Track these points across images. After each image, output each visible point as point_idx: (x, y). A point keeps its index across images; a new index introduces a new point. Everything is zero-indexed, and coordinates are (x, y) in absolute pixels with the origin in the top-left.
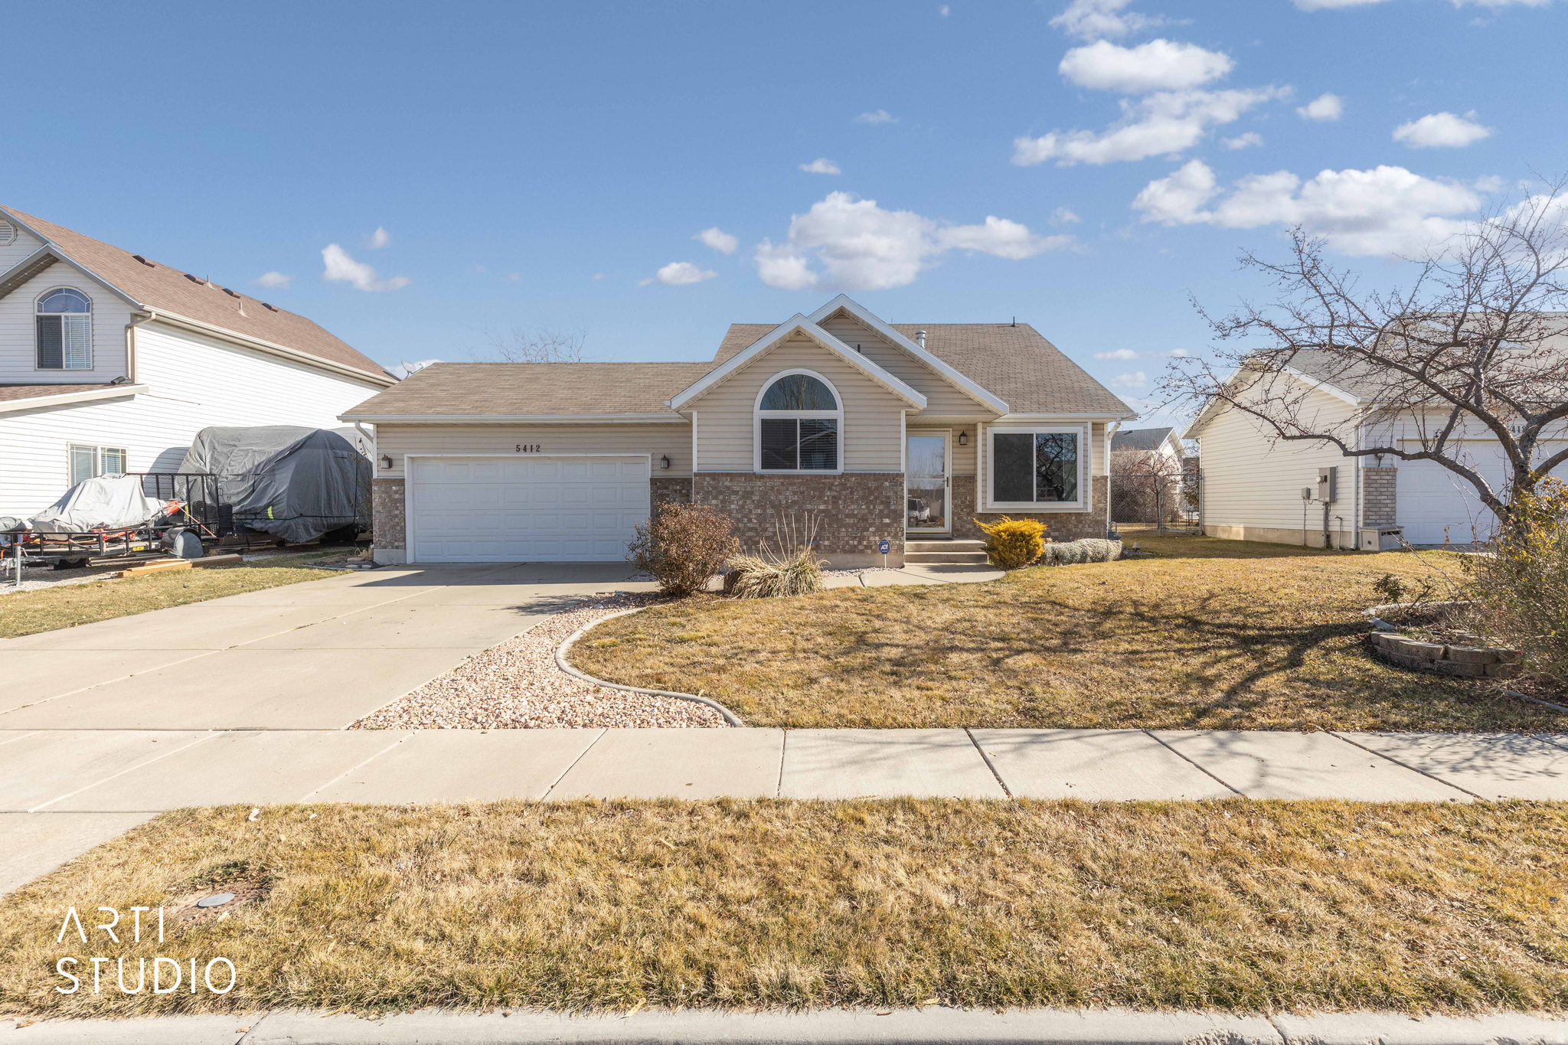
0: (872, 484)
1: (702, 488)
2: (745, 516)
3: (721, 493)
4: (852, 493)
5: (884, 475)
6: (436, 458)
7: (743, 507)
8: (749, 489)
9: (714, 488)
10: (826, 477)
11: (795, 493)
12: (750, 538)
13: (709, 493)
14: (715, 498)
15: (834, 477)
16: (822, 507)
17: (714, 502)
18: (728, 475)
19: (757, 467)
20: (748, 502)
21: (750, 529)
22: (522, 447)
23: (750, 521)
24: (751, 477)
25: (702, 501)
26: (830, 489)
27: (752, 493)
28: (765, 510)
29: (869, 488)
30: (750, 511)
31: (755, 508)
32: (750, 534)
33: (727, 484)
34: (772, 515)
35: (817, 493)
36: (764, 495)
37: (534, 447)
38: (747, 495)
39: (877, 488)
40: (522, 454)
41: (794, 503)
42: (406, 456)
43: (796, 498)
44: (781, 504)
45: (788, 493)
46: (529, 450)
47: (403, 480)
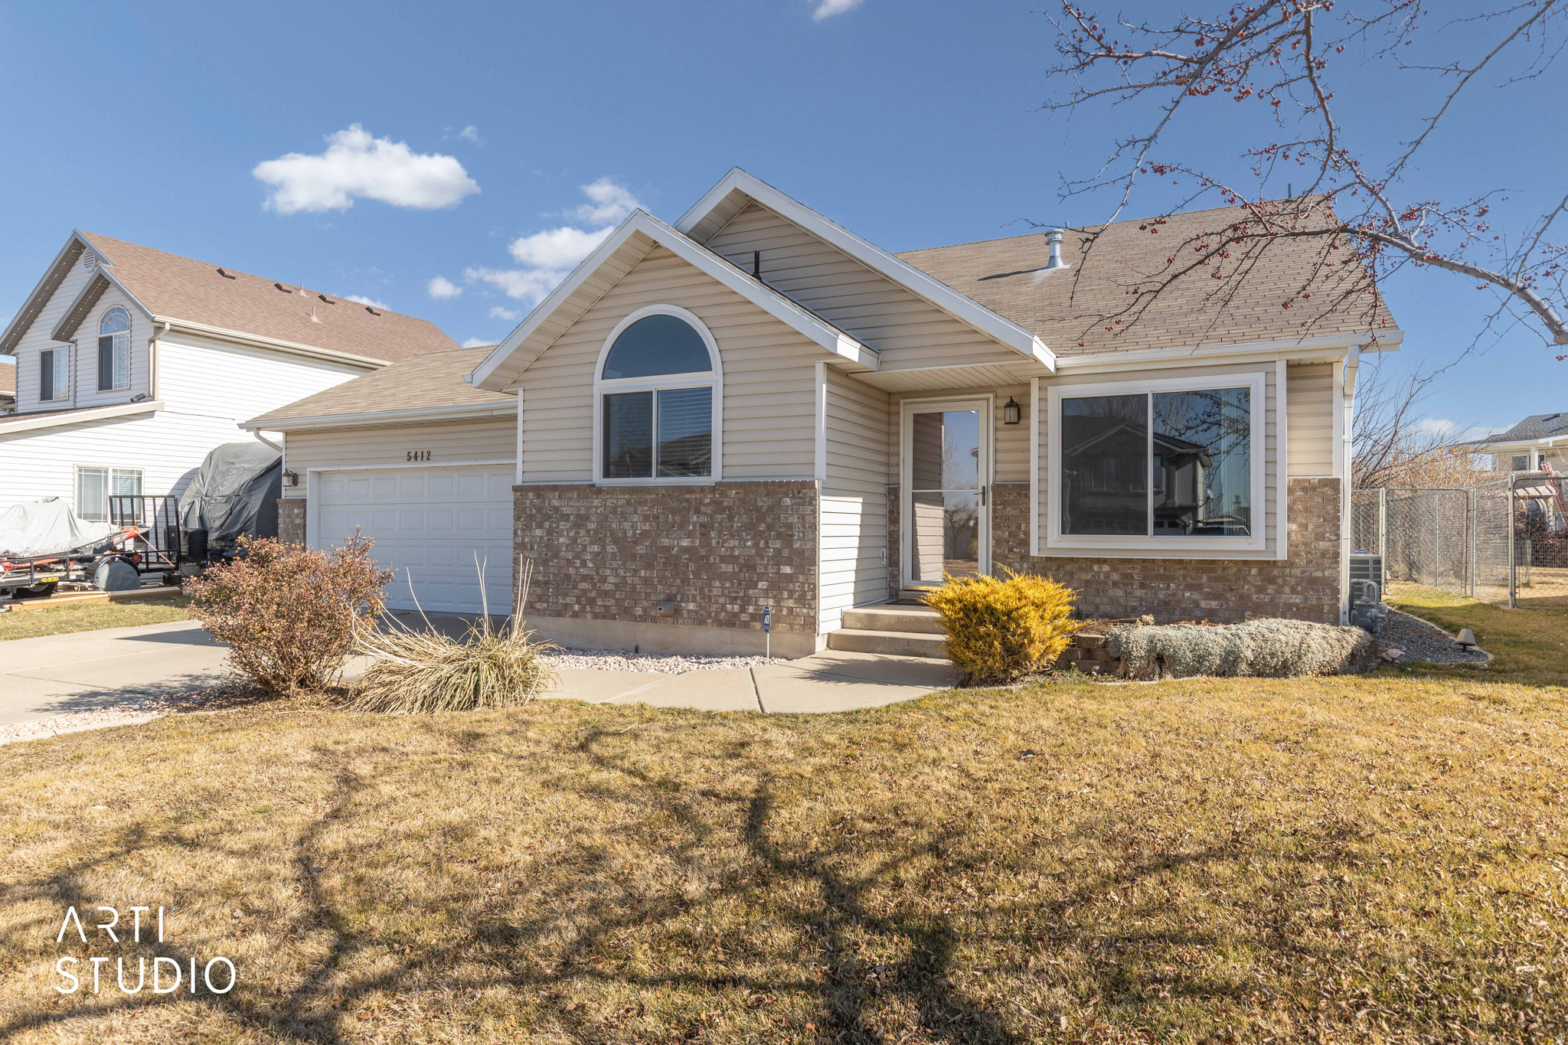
0: (763, 502)
1: (523, 510)
2: (577, 556)
3: (548, 517)
4: (731, 518)
5: (781, 484)
7: (574, 540)
8: (583, 512)
9: (540, 510)
10: (690, 489)
11: (646, 518)
12: (584, 591)
13: (531, 517)
14: (540, 526)
15: (702, 489)
16: (685, 543)
17: (538, 532)
18: (555, 488)
19: (597, 477)
20: (582, 532)
21: (585, 578)
22: (412, 455)
23: (584, 564)
24: (588, 490)
25: (523, 530)
26: (697, 511)
27: (587, 518)
28: (604, 547)
29: (758, 509)
30: (585, 546)
31: (591, 543)
32: (584, 585)
33: (555, 503)
34: (614, 554)
35: (677, 518)
36: (604, 520)
37: (425, 454)
38: (581, 520)
39: (770, 509)
40: (413, 465)
41: (645, 534)
42: (309, 470)
43: (647, 527)
44: (626, 537)
45: (636, 518)
46: (419, 458)
47: (304, 501)
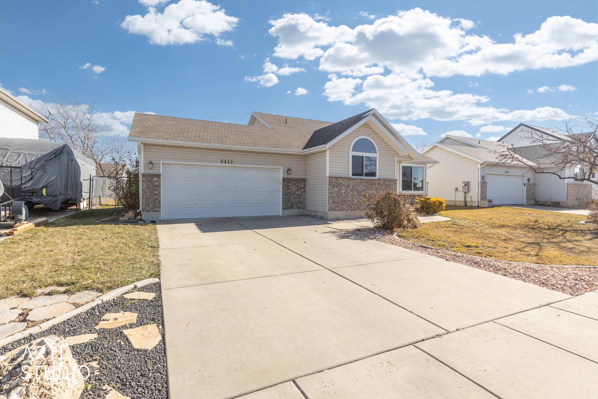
0: (388, 183)
1: (332, 183)
2: (347, 195)
3: (339, 185)
4: (382, 186)
5: (392, 180)
6: (176, 164)
7: (346, 191)
8: (348, 184)
9: (336, 183)
10: (372, 180)
11: (364, 186)
12: (349, 204)
13: (334, 185)
14: (337, 187)
15: (374, 180)
16: (372, 192)
17: (336, 189)
18: (341, 178)
19: (350, 175)
20: (348, 189)
21: (349, 201)
22: (224, 161)
23: (349, 197)
24: (349, 179)
25: (332, 189)
26: (375, 185)
27: (349, 186)
28: (354, 193)
29: (387, 185)
30: (349, 193)
31: (350, 192)
32: (349, 203)
33: (341, 182)
34: (356, 195)
35: (371, 186)
36: (354, 186)
37: (230, 161)
38: (348, 186)
39: (389, 185)
40: (224, 164)
41: (364, 190)
42: (161, 162)
43: (364, 188)
44: (359, 190)
45: (361, 186)
46: (227, 162)
47: (160, 175)
